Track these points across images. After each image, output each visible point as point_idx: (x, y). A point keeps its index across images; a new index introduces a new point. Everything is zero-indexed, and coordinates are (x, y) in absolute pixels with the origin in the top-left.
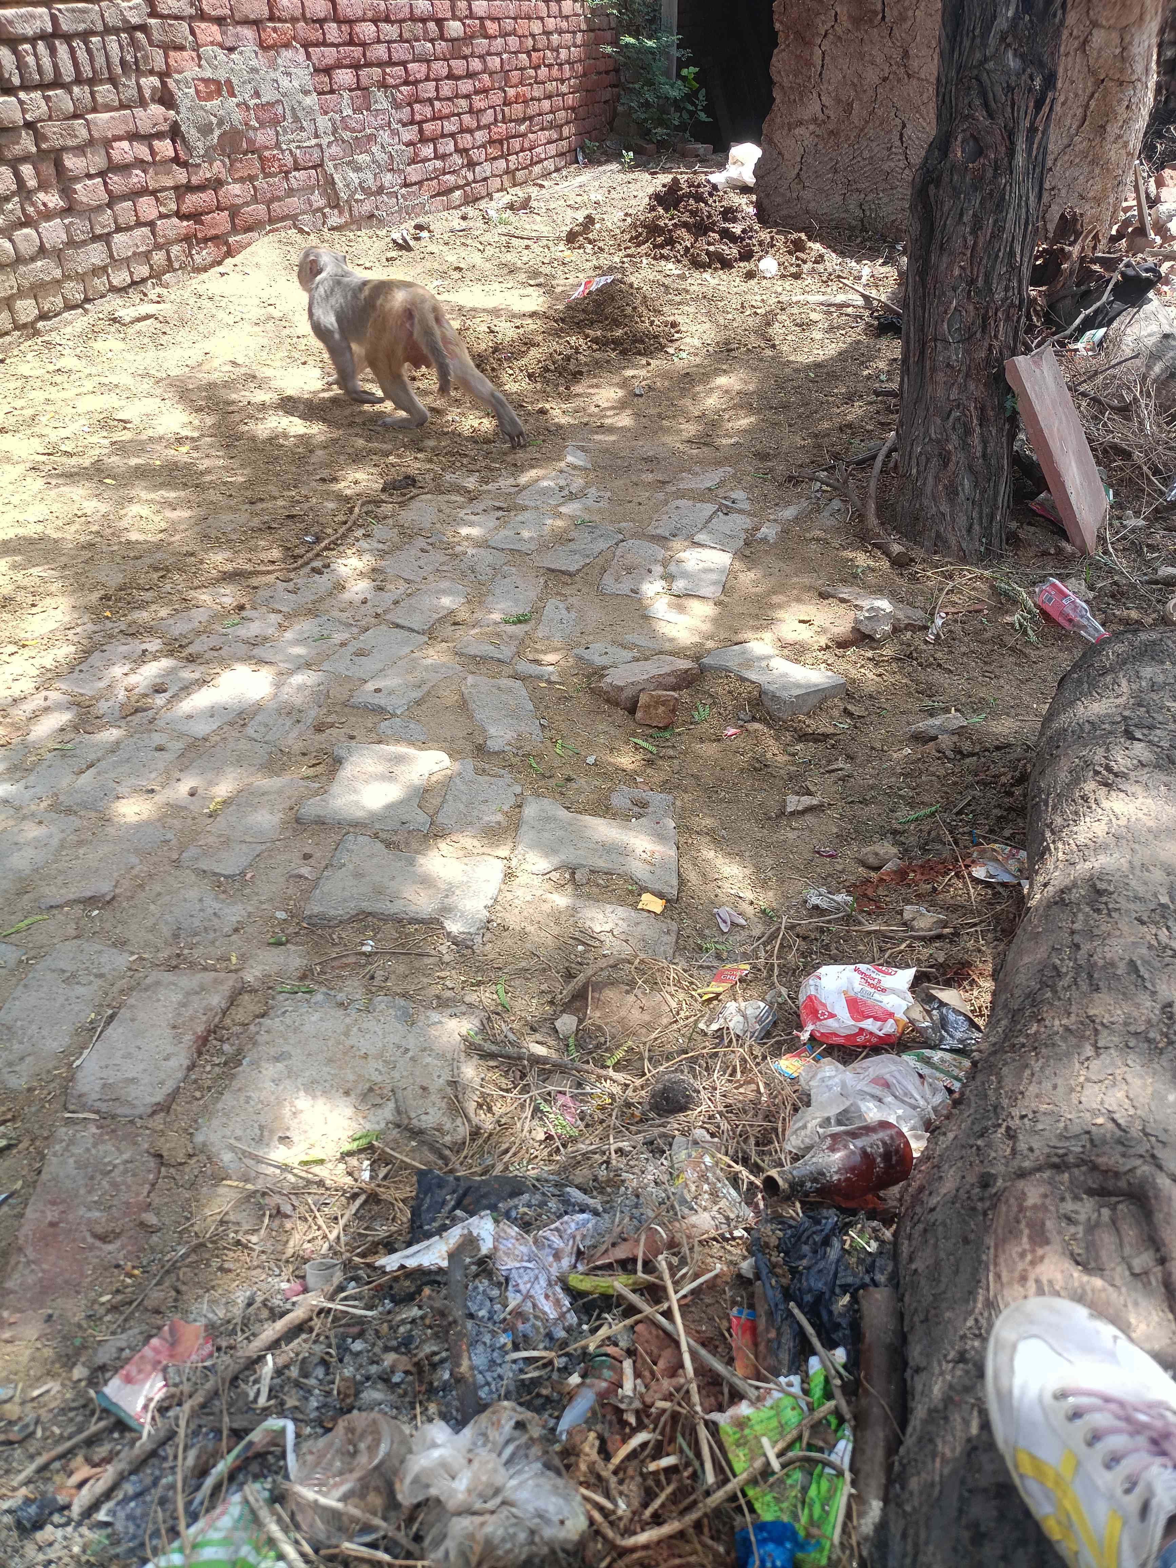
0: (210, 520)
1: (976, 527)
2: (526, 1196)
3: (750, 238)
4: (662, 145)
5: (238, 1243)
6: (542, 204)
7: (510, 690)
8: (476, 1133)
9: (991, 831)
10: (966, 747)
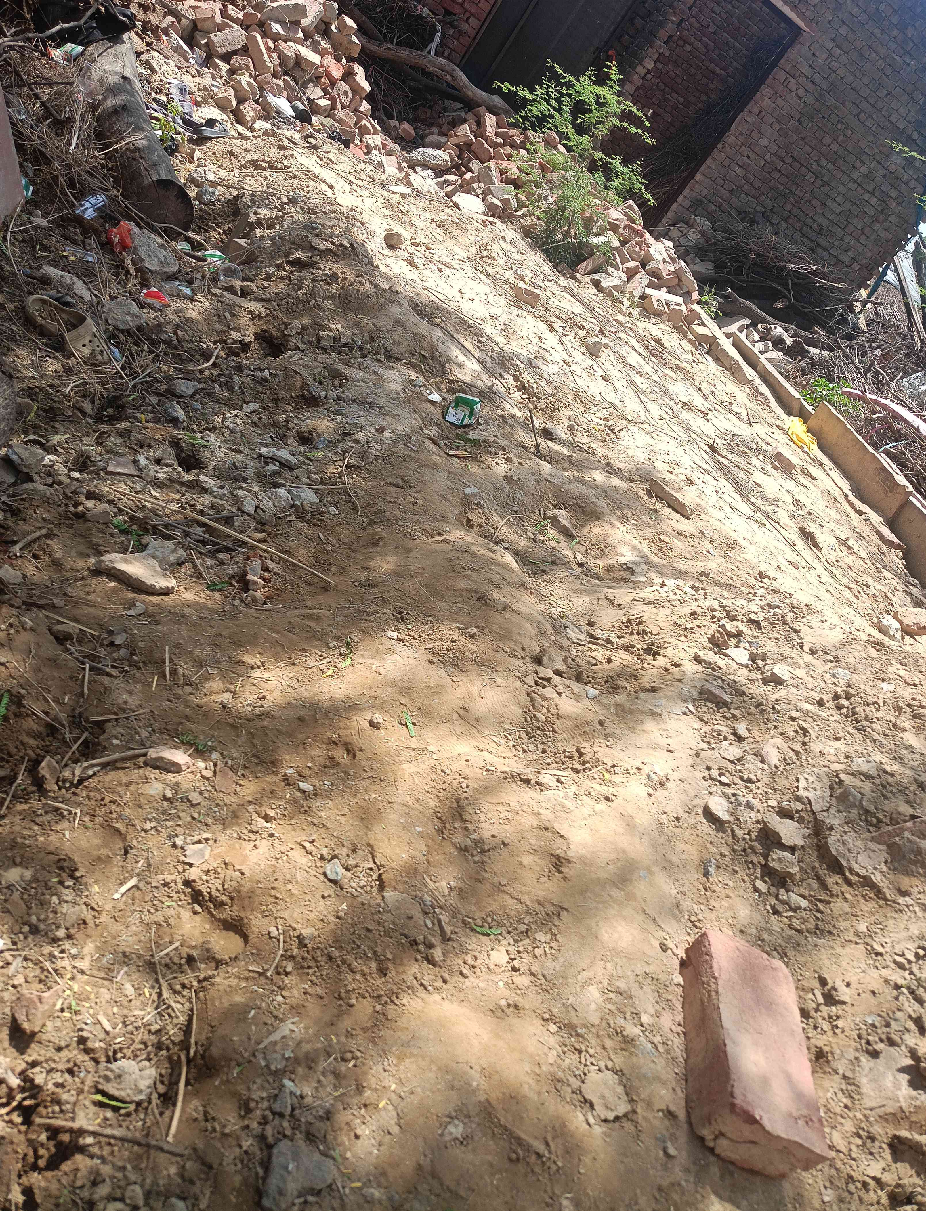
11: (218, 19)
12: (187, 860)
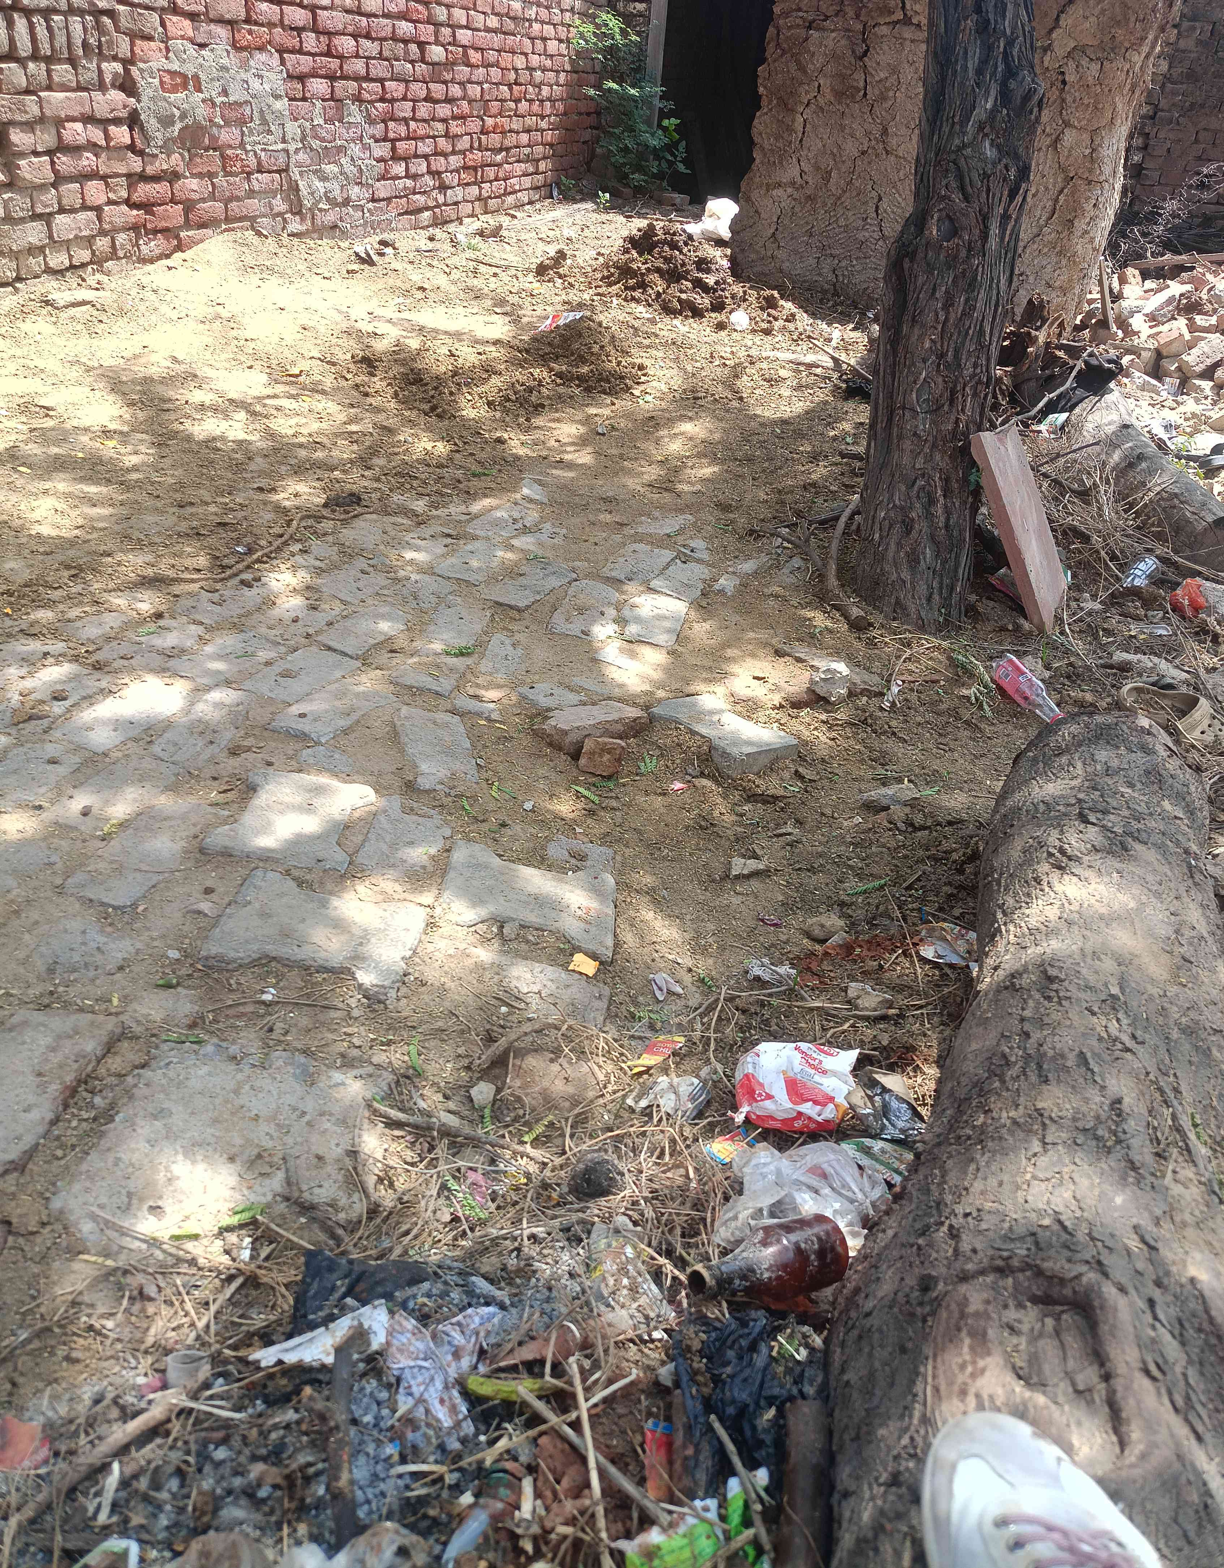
0: (133, 520)
1: (936, 597)
2: (426, 1285)
3: (723, 290)
4: (638, 191)
5: (91, 1328)
6: (513, 234)
7: (447, 725)
8: (373, 1211)
9: (941, 909)
10: (918, 819)
11: (1187, 335)
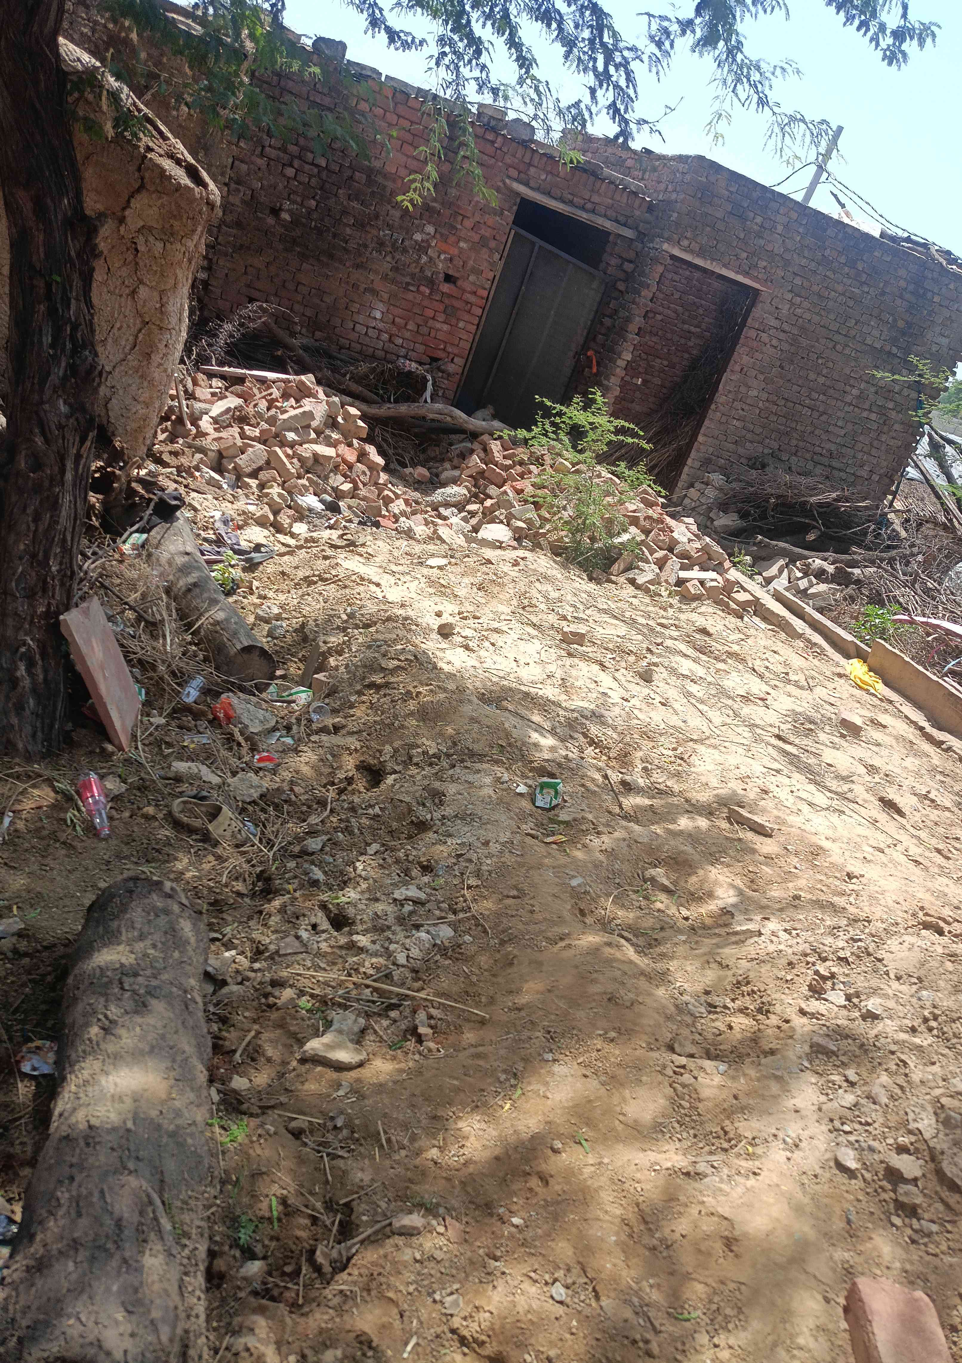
1: (39, 734)
9: (38, 1024)
10: (23, 947)
11: (239, 442)
12: (448, 1312)
